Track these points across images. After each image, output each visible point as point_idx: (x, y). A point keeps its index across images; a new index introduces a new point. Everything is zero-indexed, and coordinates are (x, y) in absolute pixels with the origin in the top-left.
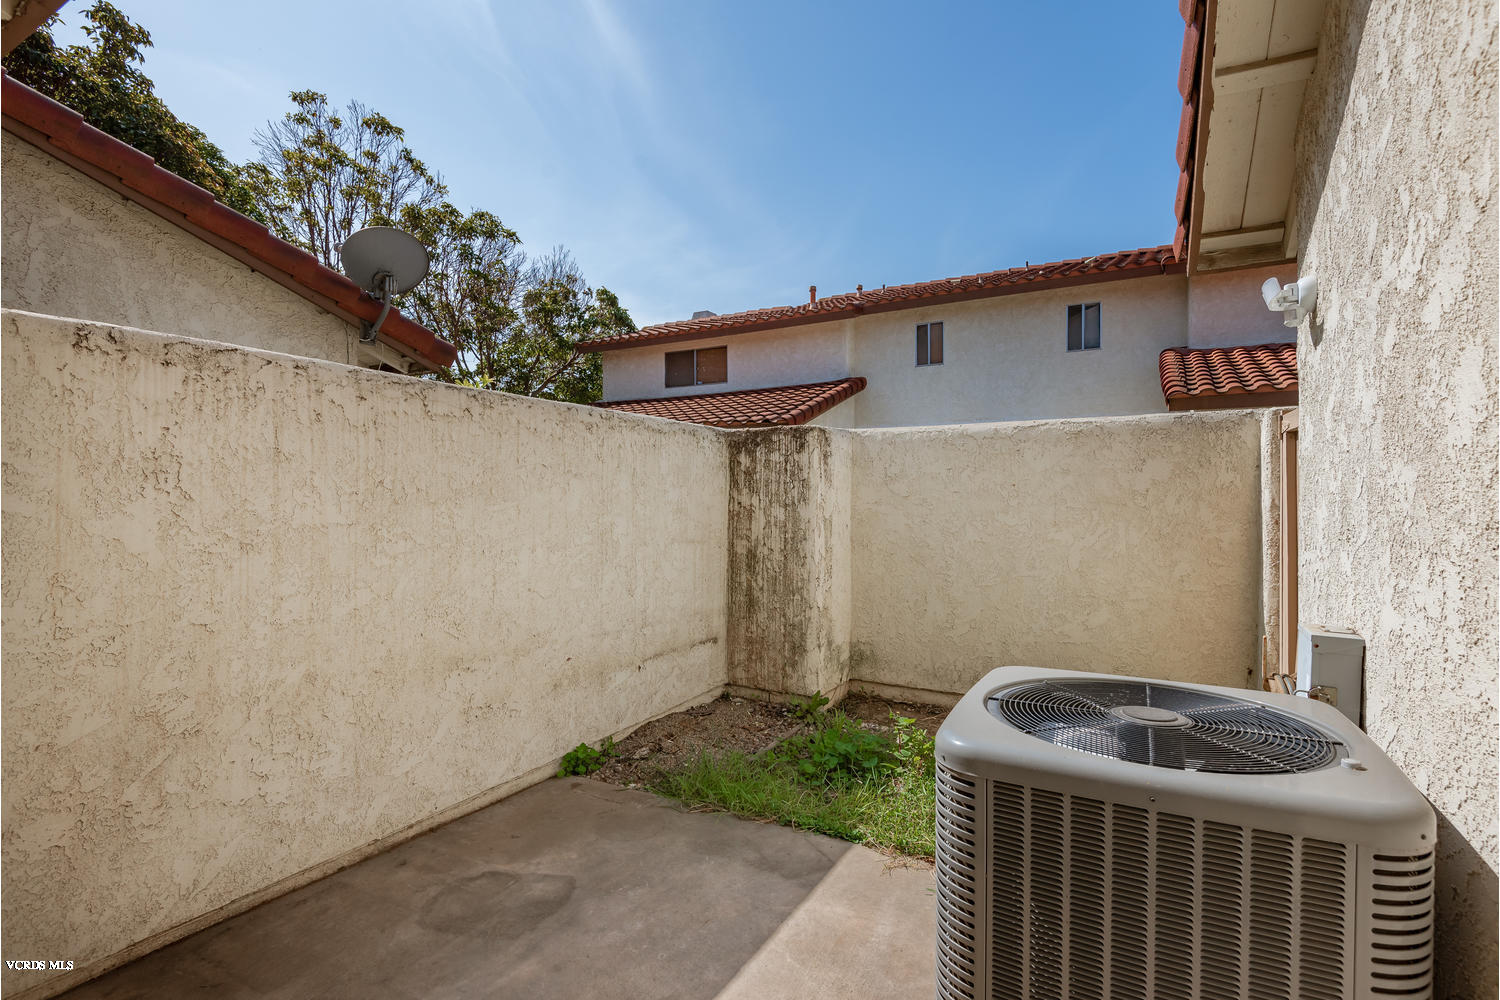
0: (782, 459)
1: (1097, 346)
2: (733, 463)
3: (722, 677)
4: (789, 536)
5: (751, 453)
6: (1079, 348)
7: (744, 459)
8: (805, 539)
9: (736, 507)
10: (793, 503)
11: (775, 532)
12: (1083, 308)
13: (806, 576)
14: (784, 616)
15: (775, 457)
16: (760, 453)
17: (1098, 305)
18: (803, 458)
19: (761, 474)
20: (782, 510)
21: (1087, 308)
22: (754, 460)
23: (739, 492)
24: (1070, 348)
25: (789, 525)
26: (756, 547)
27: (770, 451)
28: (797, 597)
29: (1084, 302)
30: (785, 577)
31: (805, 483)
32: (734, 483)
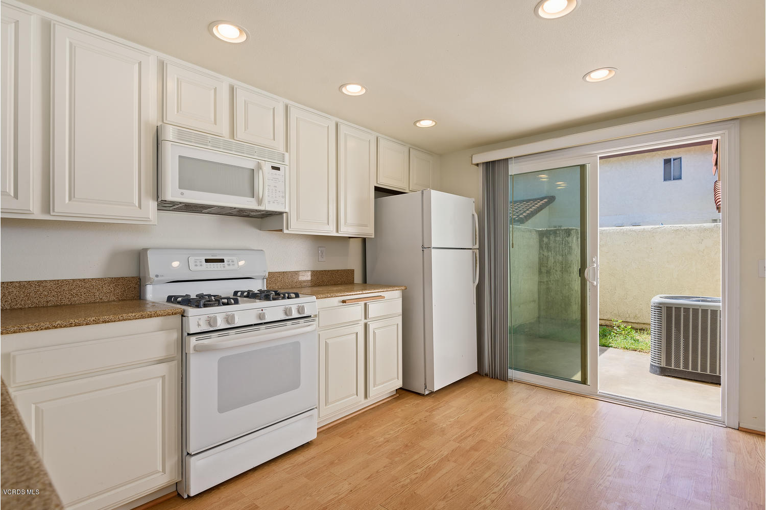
0: (561, 239)
1: (680, 178)
2: (541, 241)
3: (536, 315)
4: (564, 266)
5: (547, 237)
6: (670, 179)
7: (545, 240)
8: (570, 267)
9: (542, 256)
10: (566, 255)
11: (558, 265)
12: (672, 160)
13: (571, 279)
14: (562, 293)
15: (558, 239)
16: (552, 238)
17: (680, 158)
18: (570, 239)
19: (552, 244)
20: (561, 257)
21: (674, 160)
22: (549, 239)
23: (543, 251)
24: (665, 180)
25: (564, 262)
26: (550, 270)
27: (556, 237)
28: (567, 287)
29: (672, 157)
30: (562, 280)
31: (570, 248)
32: (541, 247)
